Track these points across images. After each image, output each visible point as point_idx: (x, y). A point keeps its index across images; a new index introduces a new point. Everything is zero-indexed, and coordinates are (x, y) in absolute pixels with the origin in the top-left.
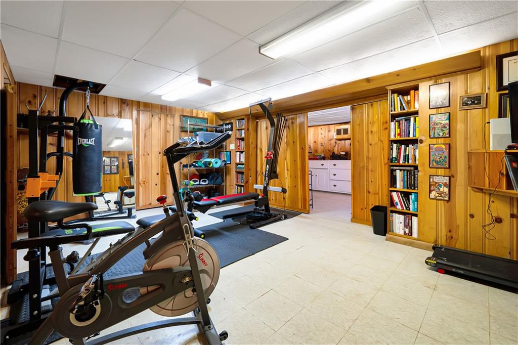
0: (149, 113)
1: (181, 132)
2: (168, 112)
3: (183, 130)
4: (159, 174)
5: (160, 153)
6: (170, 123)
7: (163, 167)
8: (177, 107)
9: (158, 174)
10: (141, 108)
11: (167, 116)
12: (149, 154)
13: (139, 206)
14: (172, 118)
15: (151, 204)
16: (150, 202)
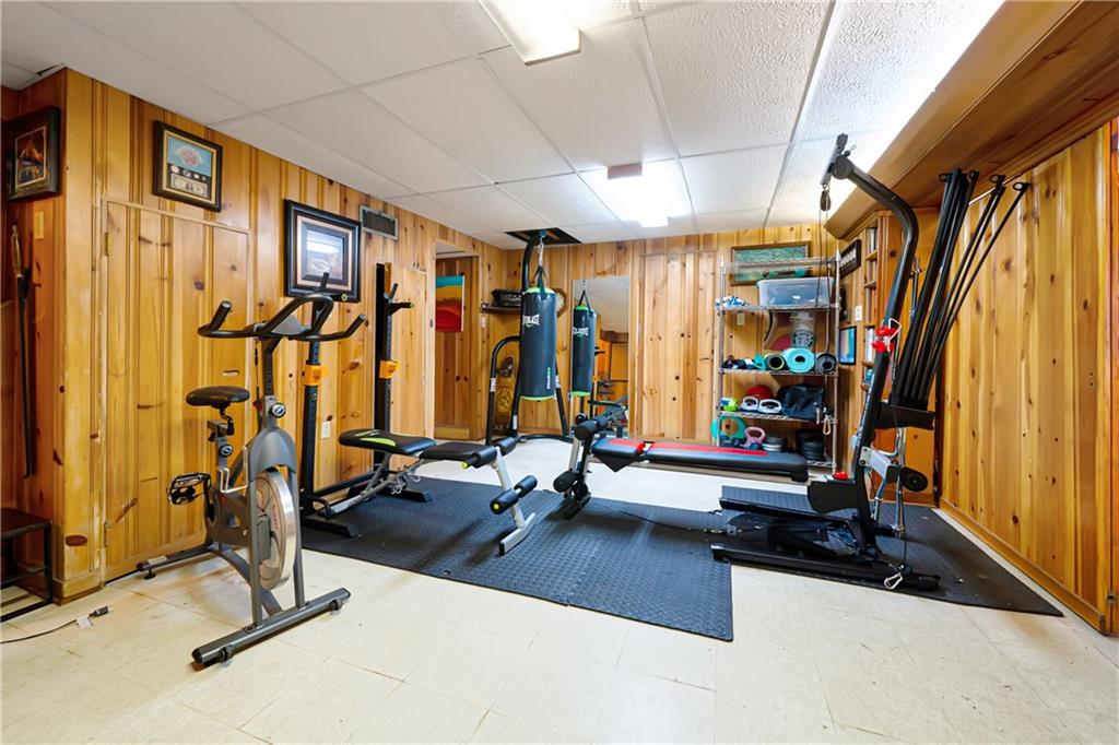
0: (662, 257)
1: (732, 285)
2: (701, 247)
3: (736, 281)
4: (681, 378)
5: (683, 335)
6: (705, 269)
7: (688, 365)
8: (721, 231)
9: (677, 378)
10: (649, 251)
11: (699, 255)
12: (660, 338)
13: (641, 433)
14: (711, 259)
15: (663, 435)
16: (662, 430)
